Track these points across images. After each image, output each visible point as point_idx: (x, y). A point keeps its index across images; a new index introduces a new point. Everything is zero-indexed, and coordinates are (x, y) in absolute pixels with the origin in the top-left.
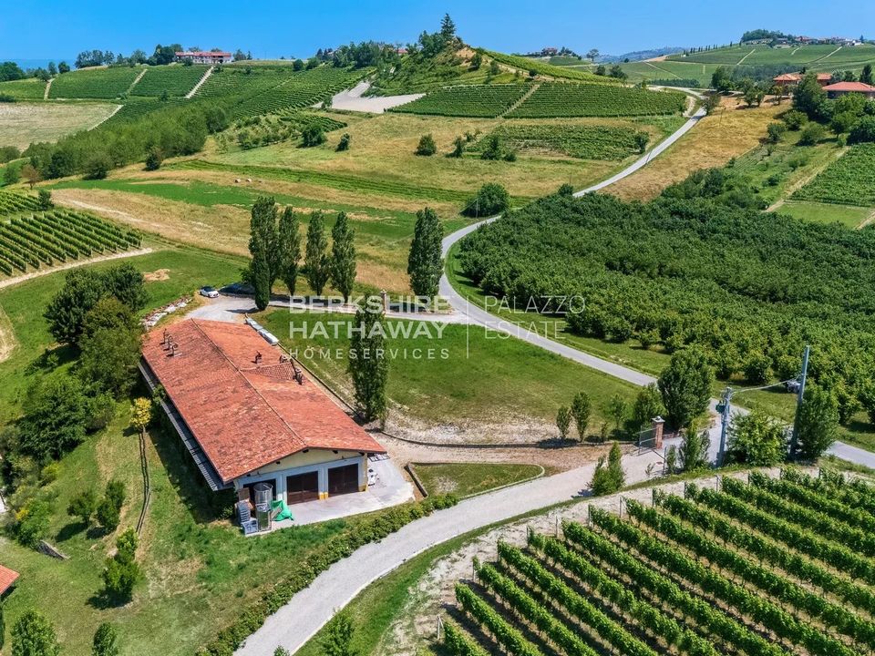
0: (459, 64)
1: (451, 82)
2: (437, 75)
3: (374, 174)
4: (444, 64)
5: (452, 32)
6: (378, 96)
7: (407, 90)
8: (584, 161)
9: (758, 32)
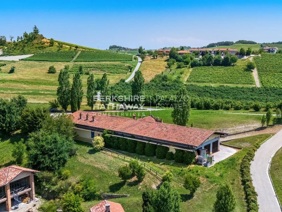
0: (44, 44)
1: (43, 50)
2: (36, 48)
3: (35, 80)
4: (37, 44)
5: (38, 32)
6: (10, 55)
7: (24, 53)
8: (114, 74)
9: (114, 46)
